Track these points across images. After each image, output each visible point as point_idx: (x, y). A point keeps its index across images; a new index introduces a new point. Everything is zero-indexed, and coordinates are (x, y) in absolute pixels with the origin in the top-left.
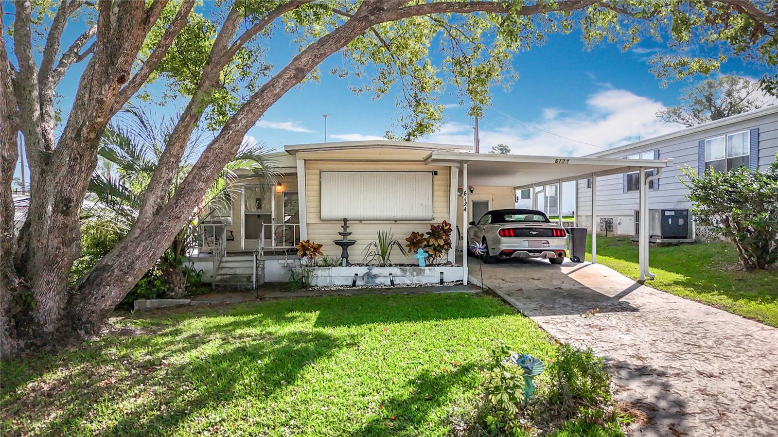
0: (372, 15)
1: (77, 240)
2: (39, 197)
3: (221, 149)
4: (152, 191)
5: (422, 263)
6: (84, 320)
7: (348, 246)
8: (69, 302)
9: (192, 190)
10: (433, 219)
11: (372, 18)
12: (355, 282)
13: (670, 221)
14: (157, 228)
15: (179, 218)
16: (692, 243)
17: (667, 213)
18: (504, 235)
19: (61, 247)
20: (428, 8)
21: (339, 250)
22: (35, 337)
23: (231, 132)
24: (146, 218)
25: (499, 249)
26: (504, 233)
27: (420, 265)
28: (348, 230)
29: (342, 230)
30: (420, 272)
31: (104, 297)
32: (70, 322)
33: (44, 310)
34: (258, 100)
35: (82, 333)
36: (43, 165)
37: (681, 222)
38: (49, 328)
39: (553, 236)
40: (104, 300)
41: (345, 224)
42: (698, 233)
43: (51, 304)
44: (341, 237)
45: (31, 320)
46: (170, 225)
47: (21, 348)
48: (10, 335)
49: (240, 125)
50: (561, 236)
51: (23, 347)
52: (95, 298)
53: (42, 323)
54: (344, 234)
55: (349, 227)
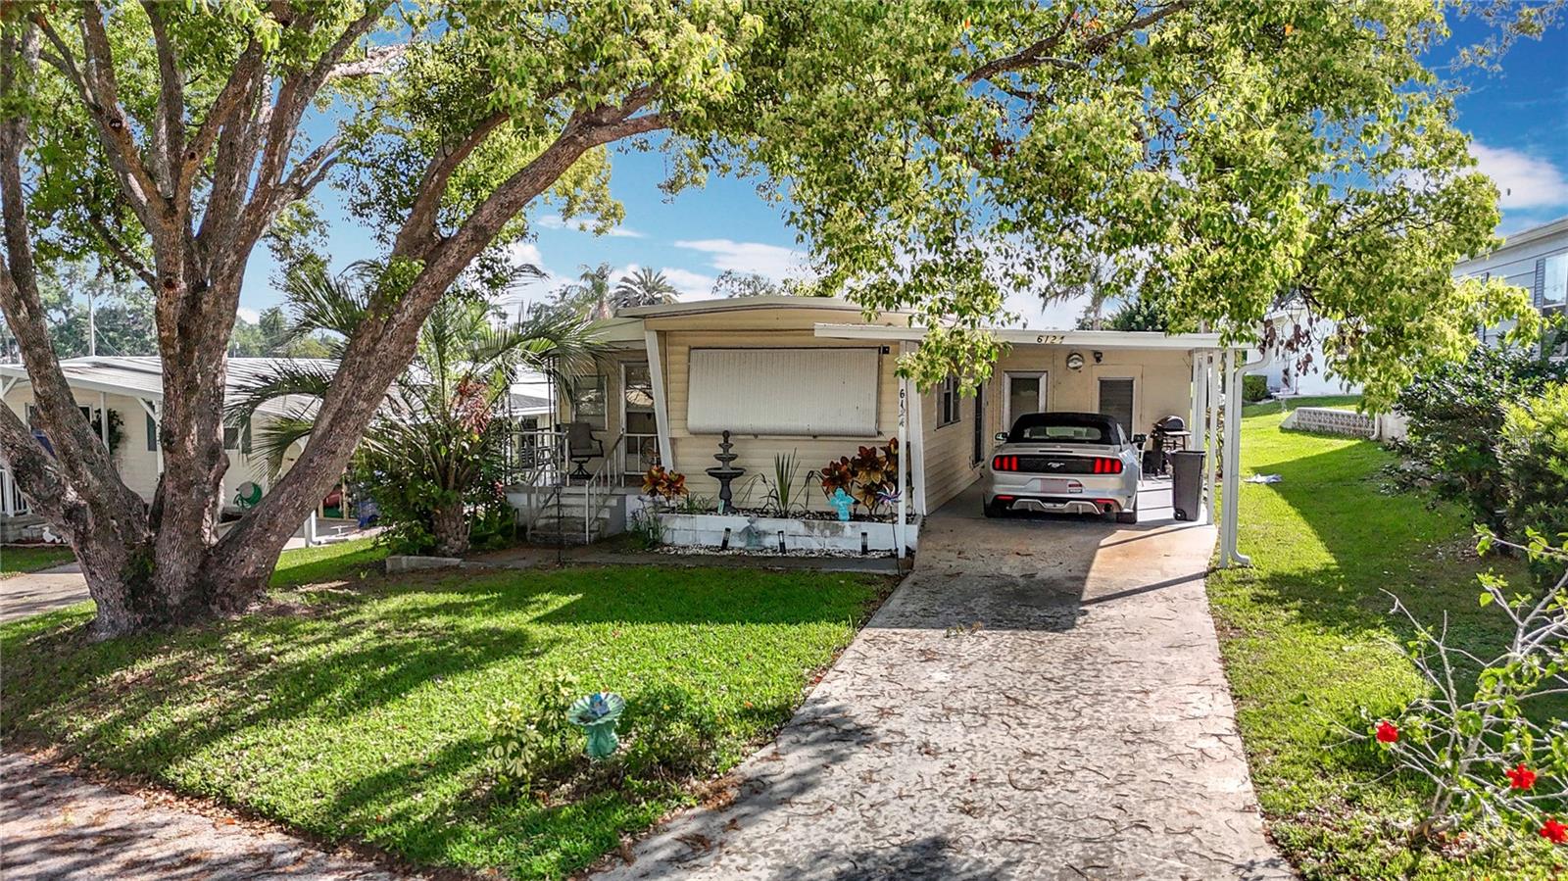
0: (580, 136)
1: (197, 483)
5: (844, 514)
6: (219, 591)
7: (731, 478)
8: (202, 567)
10: (879, 433)
11: (581, 139)
12: (725, 542)
18: (1001, 468)
21: (715, 485)
22: (155, 611)
25: (991, 493)
27: (841, 517)
28: (732, 451)
29: (721, 451)
30: (836, 531)
31: (243, 561)
32: (201, 594)
33: (167, 575)
35: (216, 608)
38: (175, 600)
39: (1093, 472)
41: (726, 441)
43: (175, 567)
44: (720, 464)
45: (151, 589)
48: (126, 606)
50: (1112, 472)
51: (140, 622)
53: (164, 592)
54: (725, 459)
55: (731, 445)
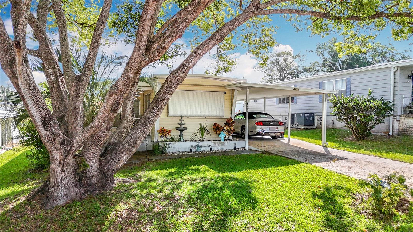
0: (256, 11)
2: (76, 101)
3: (180, 77)
4: (129, 99)
6: (110, 175)
7: (183, 130)
8: (100, 165)
9: (165, 99)
10: (224, 116)
11: (256, 12)
12: (191, 150)
13: (307, 118)
14: (147, 120)
15: (158, 115)
16: (315, 129)
17: (306, 115)
18: (258, 125)
19: (105, 131)
20: (286, 11)
21: (178, 133)
22: (89, 186)
23: (186, 67)
24: (128, 115)
25: (255, 131)
26: (258, 124)
27: (222, 140)
28: (183, 122)
29: (180, 122)
30: (222, 144)
31: (119, 161)
32: (103, 176)
33: (91, 169)
34: (201, 51)
35: (110, 182)
36: (78, 81)
37: (311, 119)
38: (94, 180)
39: (279, 125)
40: (119, 163)
42: (318, 123)
44: (179, 126)
45: (86, 176)
46: (154, 119)
47: (82, 193)
48: (75, 186)
49: (191, 64)
50: (283, 125)
51: (83, 192)
52: (115, 162)
53: (91, 177)
54: (181, 124)
55: (183, 120)
